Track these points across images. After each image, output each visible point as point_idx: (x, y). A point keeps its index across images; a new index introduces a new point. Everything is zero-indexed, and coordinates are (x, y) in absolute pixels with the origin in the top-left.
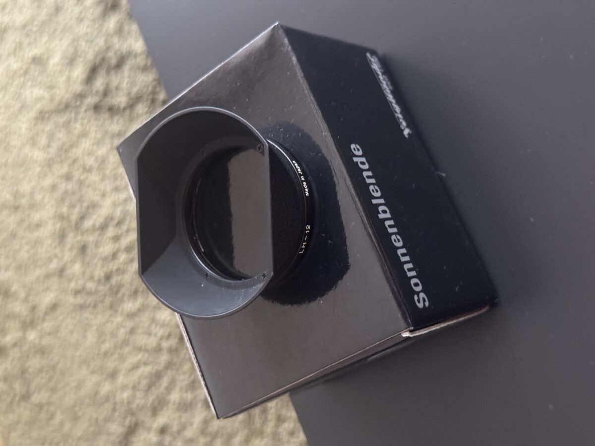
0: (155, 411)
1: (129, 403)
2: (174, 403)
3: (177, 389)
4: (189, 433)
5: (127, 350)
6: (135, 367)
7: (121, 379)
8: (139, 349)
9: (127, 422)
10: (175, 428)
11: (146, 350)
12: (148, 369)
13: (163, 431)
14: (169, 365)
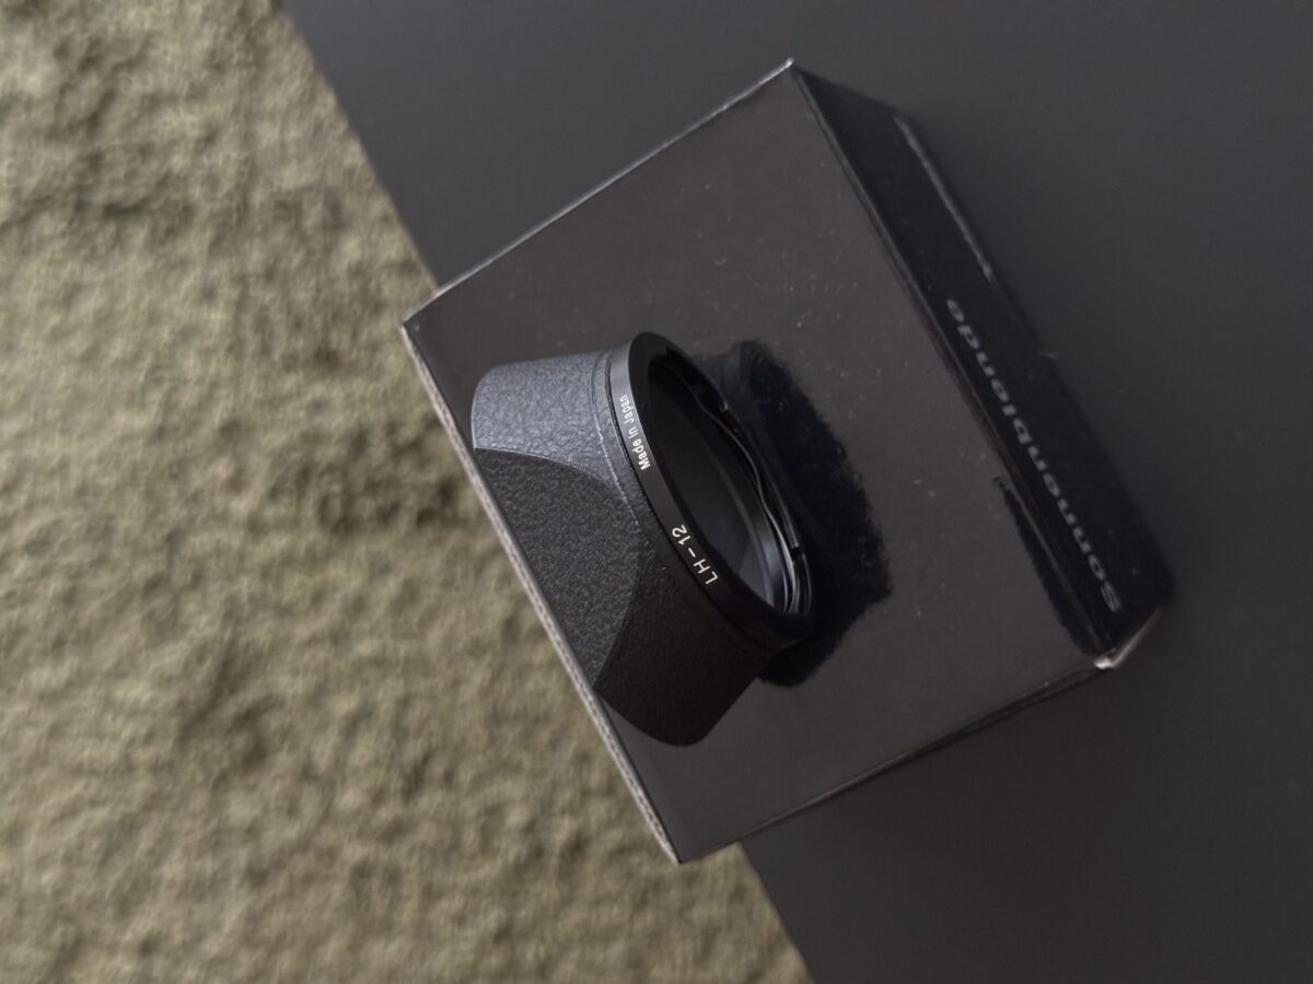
0: (125, 907)
1: (57, 894)
2: (171, 884)
3: (177, 853)
4: (212, 947)
5: (44, 774)
6: (68, 813)
7: (32, 843)
8: (78, 771)
9: (56, 937)
10: (178, 938)
11: (93, 772)
12: (101, 815)
13: (147, 948)
14: (153, 802)
